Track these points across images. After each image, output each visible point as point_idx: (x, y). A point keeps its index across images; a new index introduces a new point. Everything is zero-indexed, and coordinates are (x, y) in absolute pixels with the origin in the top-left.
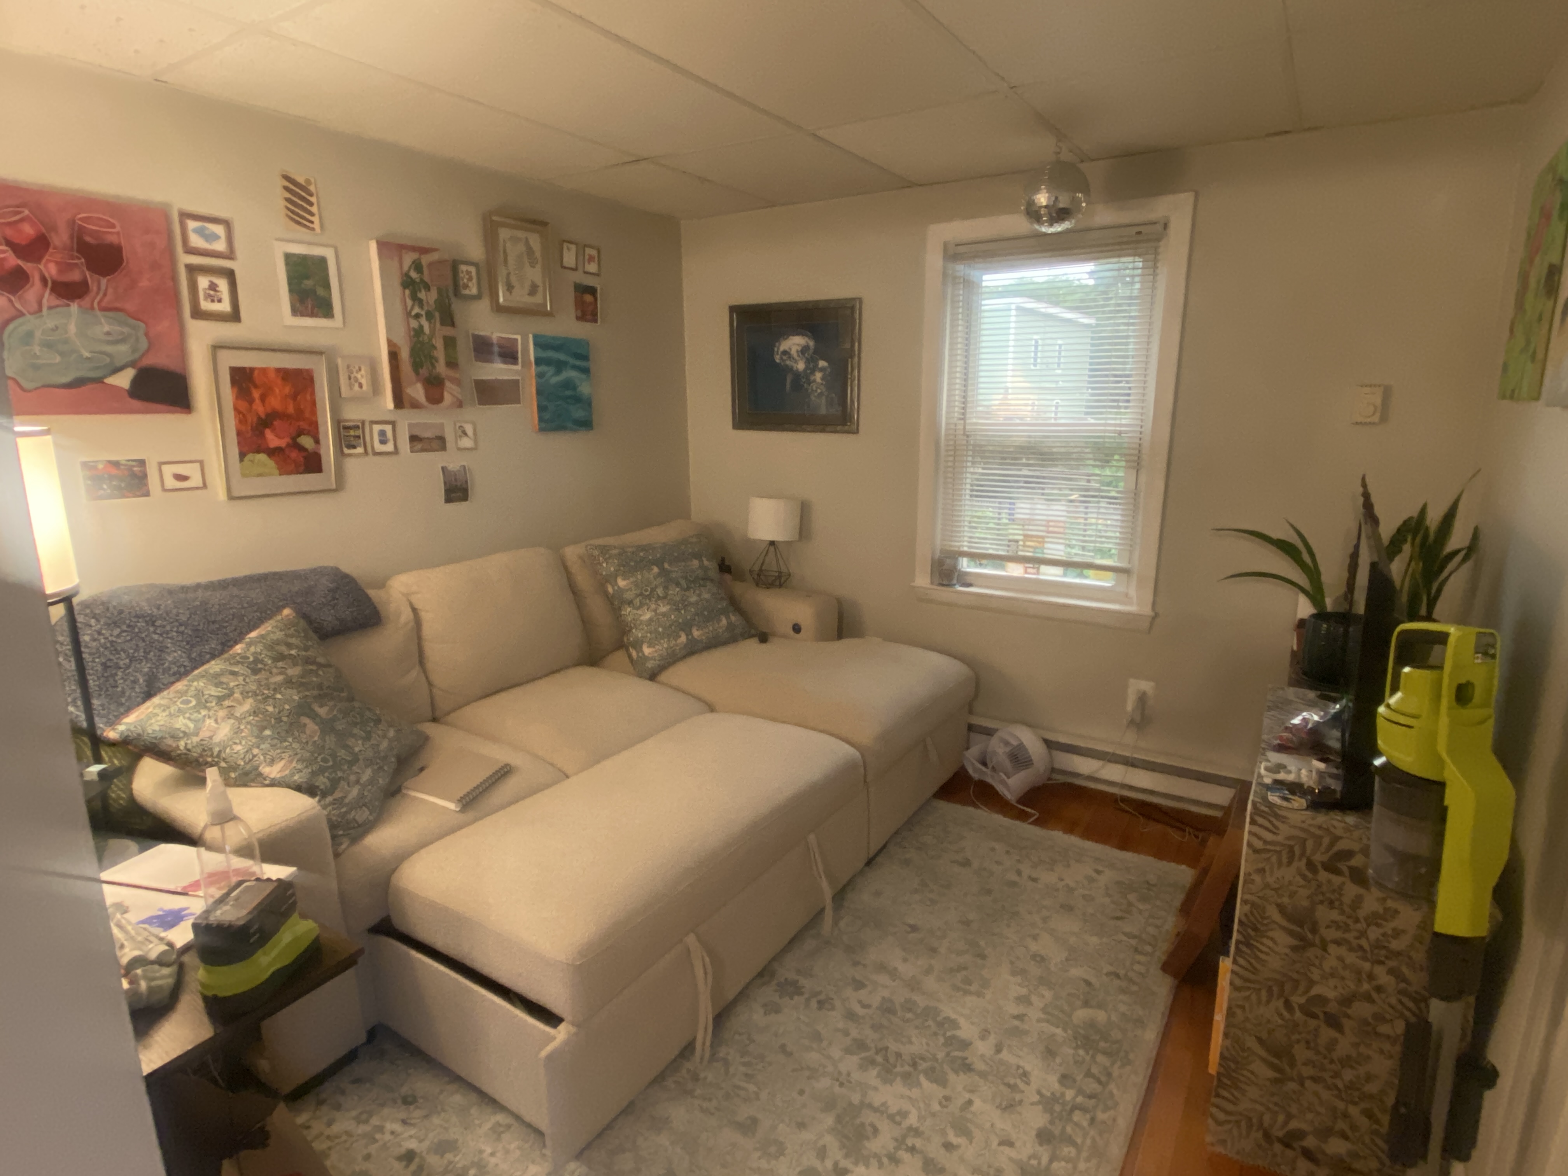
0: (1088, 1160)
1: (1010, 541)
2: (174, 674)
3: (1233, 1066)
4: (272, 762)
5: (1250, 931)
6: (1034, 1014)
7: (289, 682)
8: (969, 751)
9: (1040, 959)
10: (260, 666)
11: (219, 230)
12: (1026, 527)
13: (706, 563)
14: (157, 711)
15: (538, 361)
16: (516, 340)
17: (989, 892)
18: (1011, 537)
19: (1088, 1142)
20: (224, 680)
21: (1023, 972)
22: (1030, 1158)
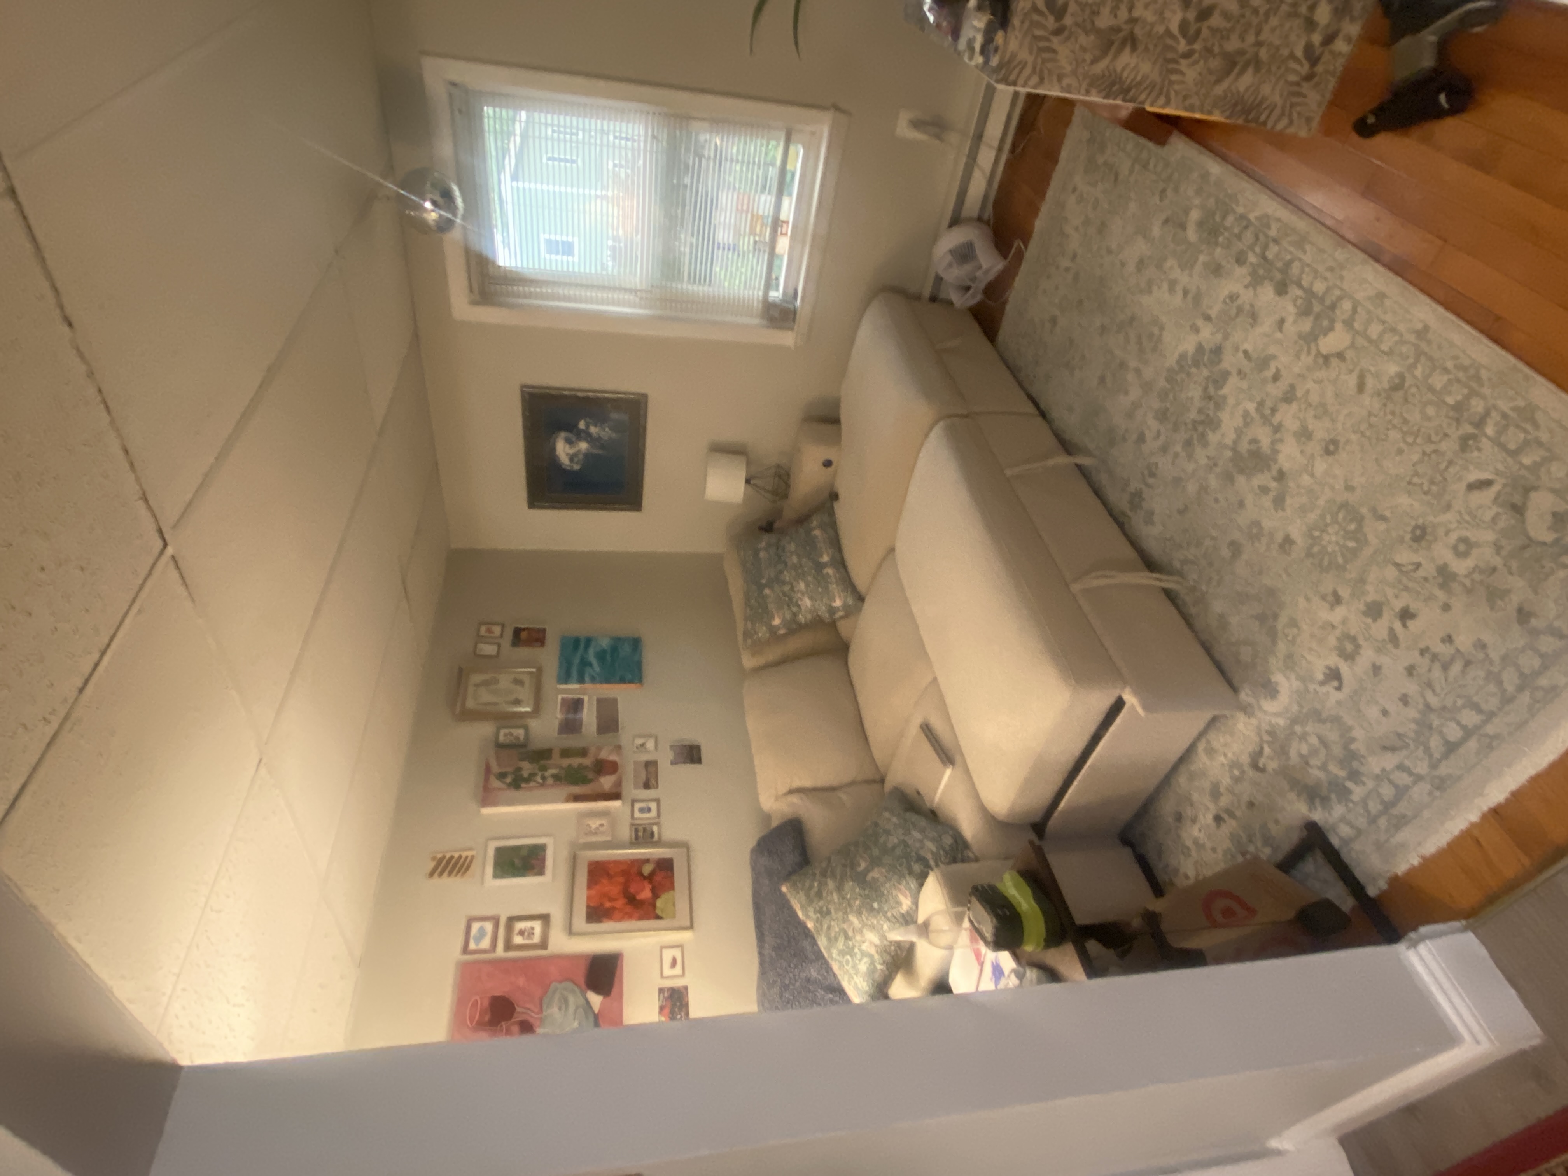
0: (1305, 252)
1: (755, 249)
2: (827, 972)
3: (1239, 108)
4: (899, 903)
5: (1114, 89)
6: (1184, 279)
7: (840, 889)
8: (955, 302)
9: (1141, 264)
10: (825, 909)
11: (476, 926)
12: (742, 233)
13: (763, 544)
14: (853, 983)
15: (581, 680)
16: (563, 699)
17: (1080, 302)
18: (751, 248)
19: (1292, 249)
20: (833, 935)
21: (1150, 283)
22: (1295, 305)
